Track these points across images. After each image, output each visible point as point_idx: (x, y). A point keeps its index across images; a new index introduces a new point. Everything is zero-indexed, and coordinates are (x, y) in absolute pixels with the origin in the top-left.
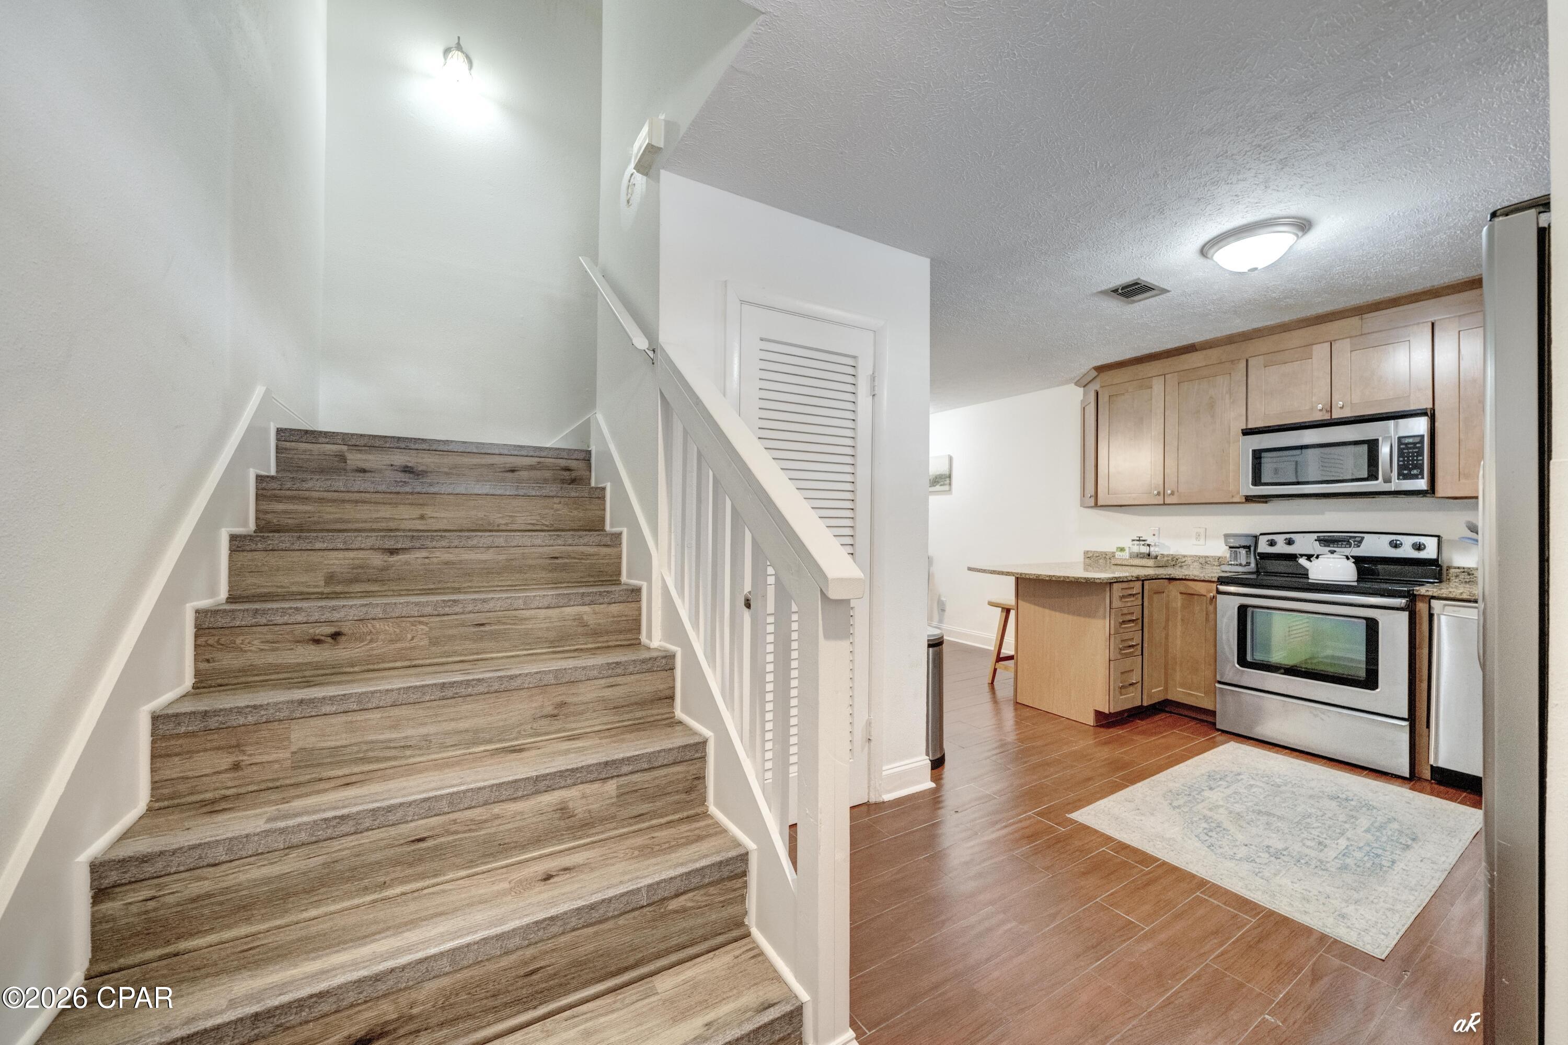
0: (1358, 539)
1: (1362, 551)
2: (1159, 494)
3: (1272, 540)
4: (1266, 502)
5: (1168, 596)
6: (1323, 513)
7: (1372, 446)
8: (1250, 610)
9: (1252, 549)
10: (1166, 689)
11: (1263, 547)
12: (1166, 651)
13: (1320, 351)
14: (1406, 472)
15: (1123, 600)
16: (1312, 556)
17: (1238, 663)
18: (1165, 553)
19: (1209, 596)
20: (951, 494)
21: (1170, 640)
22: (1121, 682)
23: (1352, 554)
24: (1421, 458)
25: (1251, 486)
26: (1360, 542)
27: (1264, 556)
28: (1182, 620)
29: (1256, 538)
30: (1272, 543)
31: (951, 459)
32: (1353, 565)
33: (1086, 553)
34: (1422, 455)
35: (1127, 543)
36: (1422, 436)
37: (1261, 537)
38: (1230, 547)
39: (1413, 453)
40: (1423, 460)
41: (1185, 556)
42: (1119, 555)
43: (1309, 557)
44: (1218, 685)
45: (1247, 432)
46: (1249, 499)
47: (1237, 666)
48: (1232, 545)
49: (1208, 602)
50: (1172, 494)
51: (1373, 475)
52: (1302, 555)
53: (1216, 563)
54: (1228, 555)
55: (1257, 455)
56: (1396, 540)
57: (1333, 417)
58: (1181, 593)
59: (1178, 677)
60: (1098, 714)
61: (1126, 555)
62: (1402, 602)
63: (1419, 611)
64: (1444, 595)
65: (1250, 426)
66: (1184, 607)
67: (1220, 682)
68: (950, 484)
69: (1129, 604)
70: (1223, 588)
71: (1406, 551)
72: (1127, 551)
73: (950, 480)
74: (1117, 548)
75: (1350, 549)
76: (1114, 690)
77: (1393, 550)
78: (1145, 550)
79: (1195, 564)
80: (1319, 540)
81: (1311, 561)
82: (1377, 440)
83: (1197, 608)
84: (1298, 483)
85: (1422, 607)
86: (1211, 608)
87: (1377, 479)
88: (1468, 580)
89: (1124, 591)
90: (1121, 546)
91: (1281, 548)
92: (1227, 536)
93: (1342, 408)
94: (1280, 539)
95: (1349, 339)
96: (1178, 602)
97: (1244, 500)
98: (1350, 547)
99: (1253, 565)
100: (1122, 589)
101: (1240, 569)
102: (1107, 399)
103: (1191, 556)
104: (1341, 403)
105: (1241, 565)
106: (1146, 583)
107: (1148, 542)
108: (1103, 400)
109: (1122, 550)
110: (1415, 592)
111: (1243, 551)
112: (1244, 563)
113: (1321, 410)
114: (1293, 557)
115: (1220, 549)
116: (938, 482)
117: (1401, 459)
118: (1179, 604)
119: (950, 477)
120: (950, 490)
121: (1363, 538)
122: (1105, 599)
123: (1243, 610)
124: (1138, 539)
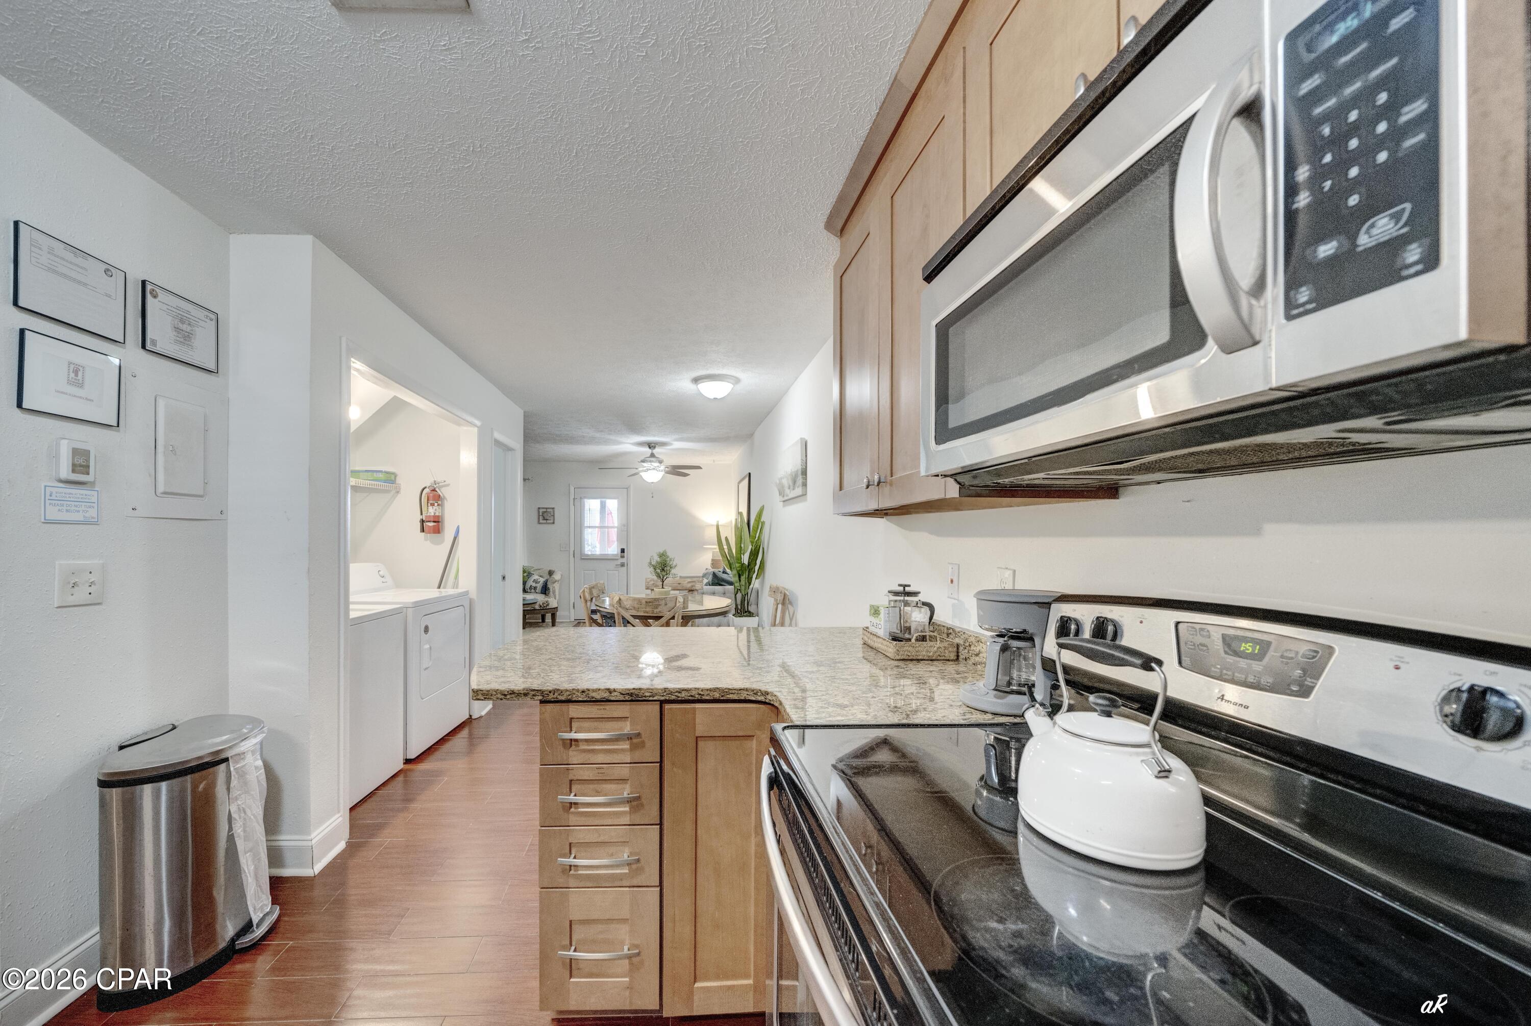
9: (1038, 642)
25: (934, 445)
31: (805, 444)
37: (1054, 608)
61: (881, 624)
68: (805, 485)
69: (604, 758)
72: (883, 615)
73: (805, 478)
94: (1087, 619)
106: (666, 708)
109: (876, 611)
116: (796, 482)
119: (804, 473)
120: (806, 494)
124: (901, 589)
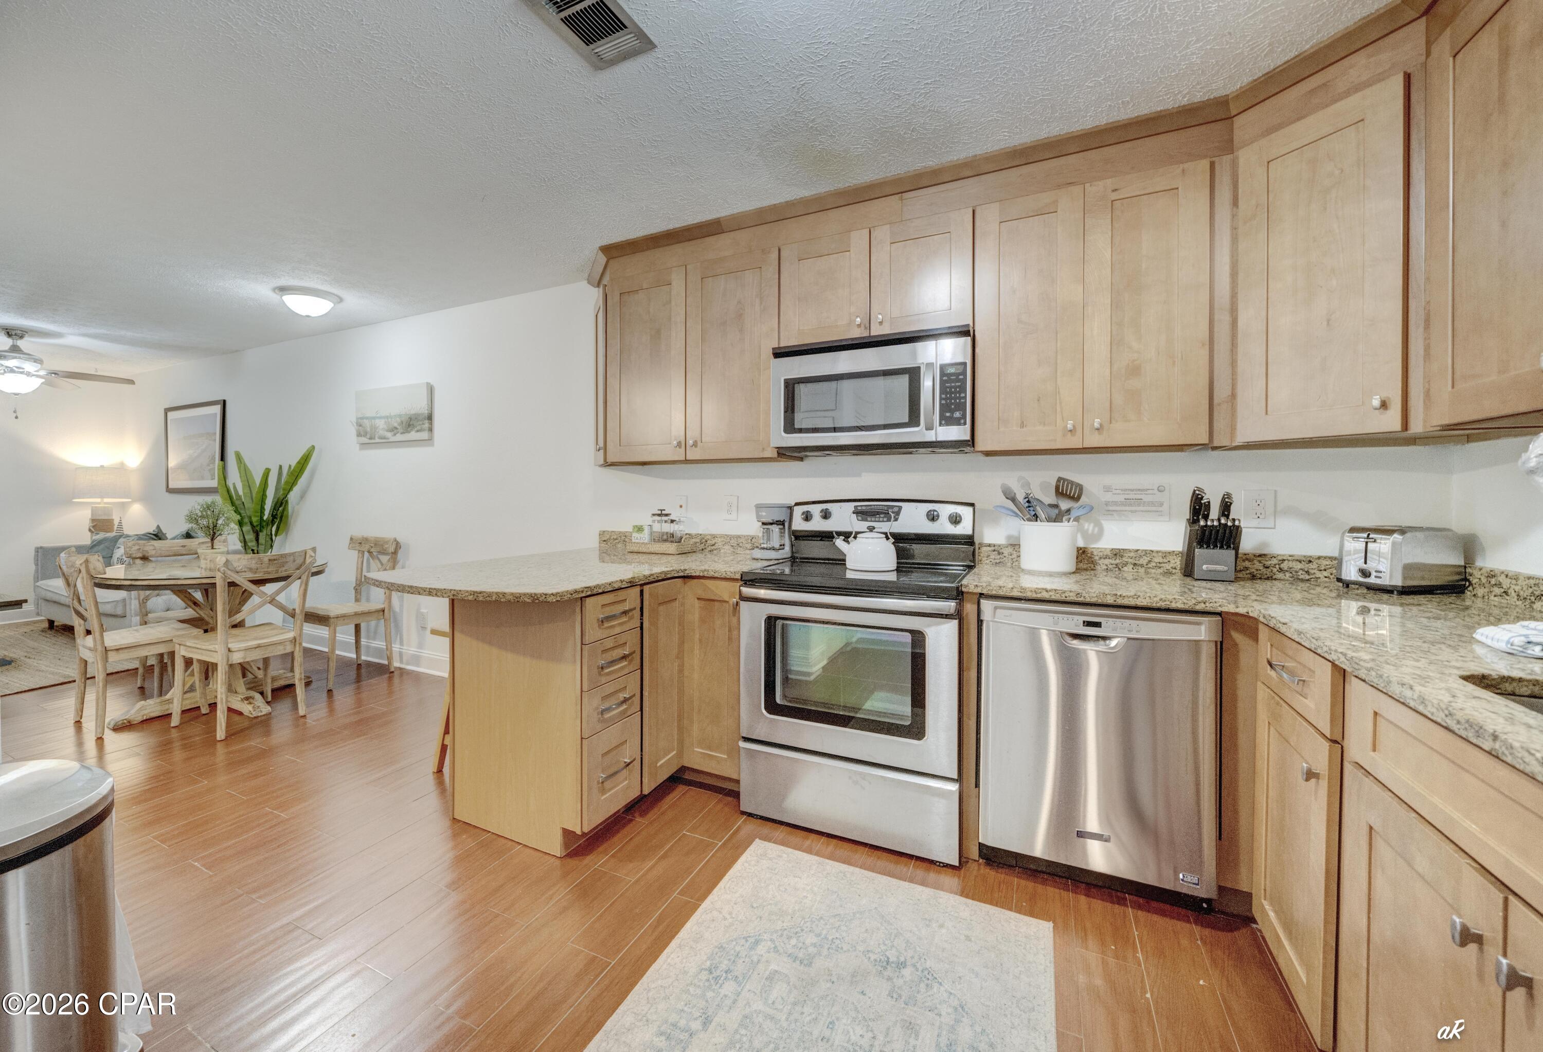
0: (896, 509)
1: (900, 526)
2: (679, 444)
3: (808, 512)
4: (801, 459)
5: (683, 604)
6: (860, 475)
7: (913, 374)
8: (779, 623)
9: (787, 525)
10: (680, 754)
11: (799, 524)
12: (681, 692)
13: (859, 239)
14: (948, 414)
15: (606, 625)
16: (851, 533)
17: (766, 709)
18: (693, 532)
19: (731, 603)
20: (433, 445)
21: (686, 673)
22: (603, 772)
23: (893, 531)
24: (963, 395)
25: (783, 434)
26: (898, 513)
27: (798, 536)
28: (700, 640)
29: (791, 508)
30: (807, 517)
31: (431, 390)
32: (893, 547)
33: (602, 533)
34: (965, 392)
35: (646, 520)
36: (965, 364)
37: (796, 508)
38: (763, 524)
39: (956, 387)
40: (965, 398)
41: (714, 537)
42: (636, 537)
43: (847, 536)
44: (742, 744)
45: (779, 354)
46: (784, 454)
47: (764, 711)
48: (764, 520)
49: (731, 612)
50: (695, 444)
51: (914, 419)
52: (839, 534)
53: (749, 546)
54: (761, 535)
55: (791, 386)
56: (934, 511)
57: (872, 334)
58: (698, 599)
59: (695, 730)
60: (567, 834)
61: (645, 536)
62: (950, 606)
63: (967, 614)
64: (994, 592)
65: (783, 344)
66: (703, 621)
67: (747, 739)
68: (431, 430)
69: (618, 630)
70: (748, 591)
71: (944, 527)
72: (647, 531)
73: (431, 424)
74: (635, 527)
75: (889, 523)
76: (590, 788)
77: (930, 523)
78: (668, 528)
79: (727, 547)
80: (857, 512)
81: (848, 542)
82: (919, 368)
83: (718, 623)
84: (835, 430)
85: (969, 608)
86: (734, 620)
87: (918, 424)
88: (998, 561)
89: (607, 609)
90: (639, 523)
91: (817, 524)
92: (759, 507)
93: (881, 323)
94: (816, 510)
95: (888, 226)
96: (695, 611)
97: (775, 455)
98: (889, 520)
99: (787, 548)
100: (603, 606)
101: (773, 555)
102: (617, 298)
103: (722, 536)
104: (880, 317)
105: (773, 549)
106: (646, 588)
107: (672, 517)
108: (614, 299)
109: (640, 529)
110: (964, 589)
111: (776, 529)
112: (777, 546)
113: (859, 326)
114: (827, 536)
115: (750, 526)
116: (414, 426)
117: (943, 396)
118: (697, 616)
119: (430, 418)
120: (431, 439)
121: (900, 508)
122: (574, 627)
123: (771, 622)
124: (660, 512)
